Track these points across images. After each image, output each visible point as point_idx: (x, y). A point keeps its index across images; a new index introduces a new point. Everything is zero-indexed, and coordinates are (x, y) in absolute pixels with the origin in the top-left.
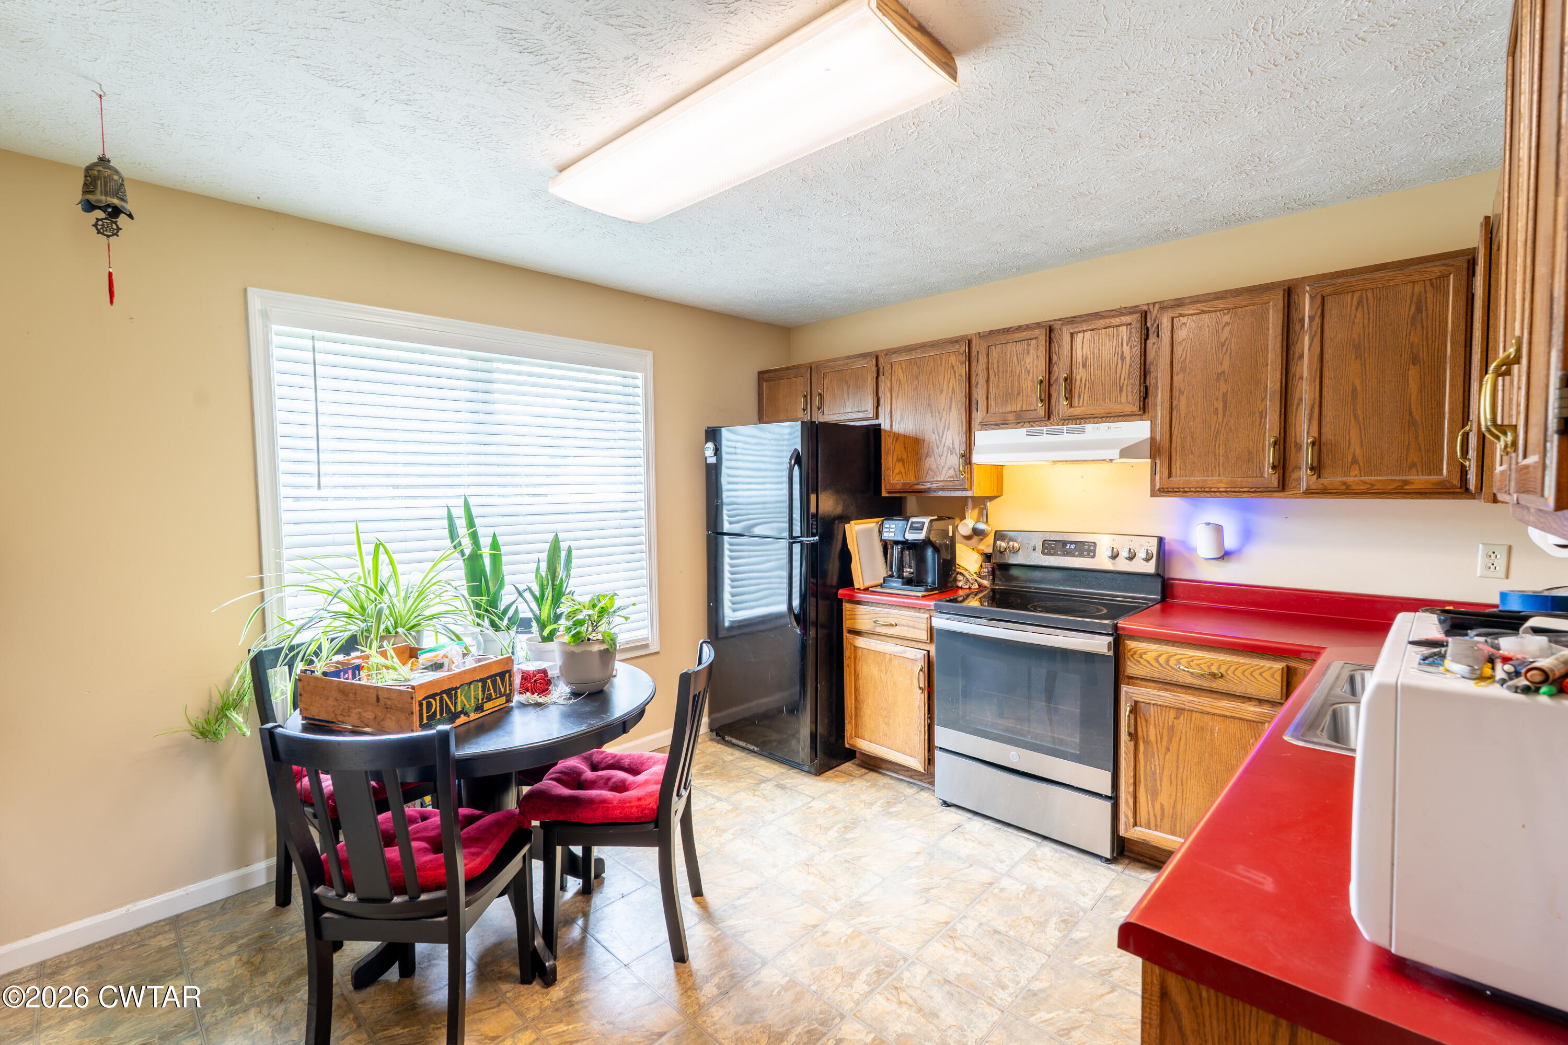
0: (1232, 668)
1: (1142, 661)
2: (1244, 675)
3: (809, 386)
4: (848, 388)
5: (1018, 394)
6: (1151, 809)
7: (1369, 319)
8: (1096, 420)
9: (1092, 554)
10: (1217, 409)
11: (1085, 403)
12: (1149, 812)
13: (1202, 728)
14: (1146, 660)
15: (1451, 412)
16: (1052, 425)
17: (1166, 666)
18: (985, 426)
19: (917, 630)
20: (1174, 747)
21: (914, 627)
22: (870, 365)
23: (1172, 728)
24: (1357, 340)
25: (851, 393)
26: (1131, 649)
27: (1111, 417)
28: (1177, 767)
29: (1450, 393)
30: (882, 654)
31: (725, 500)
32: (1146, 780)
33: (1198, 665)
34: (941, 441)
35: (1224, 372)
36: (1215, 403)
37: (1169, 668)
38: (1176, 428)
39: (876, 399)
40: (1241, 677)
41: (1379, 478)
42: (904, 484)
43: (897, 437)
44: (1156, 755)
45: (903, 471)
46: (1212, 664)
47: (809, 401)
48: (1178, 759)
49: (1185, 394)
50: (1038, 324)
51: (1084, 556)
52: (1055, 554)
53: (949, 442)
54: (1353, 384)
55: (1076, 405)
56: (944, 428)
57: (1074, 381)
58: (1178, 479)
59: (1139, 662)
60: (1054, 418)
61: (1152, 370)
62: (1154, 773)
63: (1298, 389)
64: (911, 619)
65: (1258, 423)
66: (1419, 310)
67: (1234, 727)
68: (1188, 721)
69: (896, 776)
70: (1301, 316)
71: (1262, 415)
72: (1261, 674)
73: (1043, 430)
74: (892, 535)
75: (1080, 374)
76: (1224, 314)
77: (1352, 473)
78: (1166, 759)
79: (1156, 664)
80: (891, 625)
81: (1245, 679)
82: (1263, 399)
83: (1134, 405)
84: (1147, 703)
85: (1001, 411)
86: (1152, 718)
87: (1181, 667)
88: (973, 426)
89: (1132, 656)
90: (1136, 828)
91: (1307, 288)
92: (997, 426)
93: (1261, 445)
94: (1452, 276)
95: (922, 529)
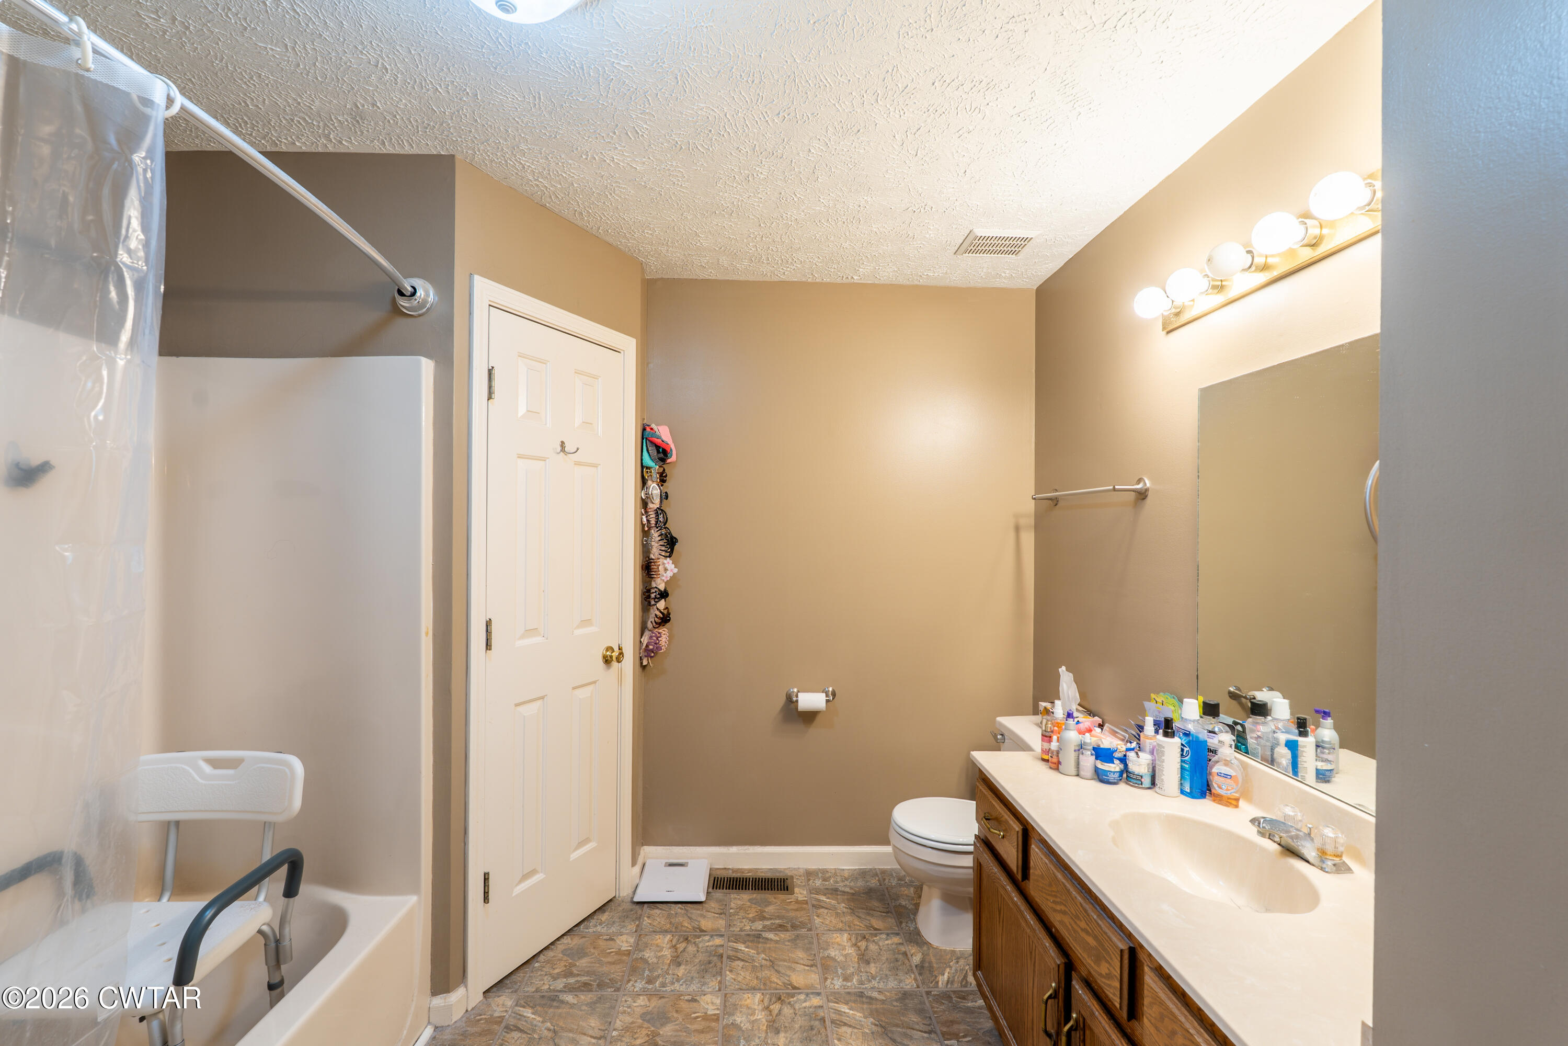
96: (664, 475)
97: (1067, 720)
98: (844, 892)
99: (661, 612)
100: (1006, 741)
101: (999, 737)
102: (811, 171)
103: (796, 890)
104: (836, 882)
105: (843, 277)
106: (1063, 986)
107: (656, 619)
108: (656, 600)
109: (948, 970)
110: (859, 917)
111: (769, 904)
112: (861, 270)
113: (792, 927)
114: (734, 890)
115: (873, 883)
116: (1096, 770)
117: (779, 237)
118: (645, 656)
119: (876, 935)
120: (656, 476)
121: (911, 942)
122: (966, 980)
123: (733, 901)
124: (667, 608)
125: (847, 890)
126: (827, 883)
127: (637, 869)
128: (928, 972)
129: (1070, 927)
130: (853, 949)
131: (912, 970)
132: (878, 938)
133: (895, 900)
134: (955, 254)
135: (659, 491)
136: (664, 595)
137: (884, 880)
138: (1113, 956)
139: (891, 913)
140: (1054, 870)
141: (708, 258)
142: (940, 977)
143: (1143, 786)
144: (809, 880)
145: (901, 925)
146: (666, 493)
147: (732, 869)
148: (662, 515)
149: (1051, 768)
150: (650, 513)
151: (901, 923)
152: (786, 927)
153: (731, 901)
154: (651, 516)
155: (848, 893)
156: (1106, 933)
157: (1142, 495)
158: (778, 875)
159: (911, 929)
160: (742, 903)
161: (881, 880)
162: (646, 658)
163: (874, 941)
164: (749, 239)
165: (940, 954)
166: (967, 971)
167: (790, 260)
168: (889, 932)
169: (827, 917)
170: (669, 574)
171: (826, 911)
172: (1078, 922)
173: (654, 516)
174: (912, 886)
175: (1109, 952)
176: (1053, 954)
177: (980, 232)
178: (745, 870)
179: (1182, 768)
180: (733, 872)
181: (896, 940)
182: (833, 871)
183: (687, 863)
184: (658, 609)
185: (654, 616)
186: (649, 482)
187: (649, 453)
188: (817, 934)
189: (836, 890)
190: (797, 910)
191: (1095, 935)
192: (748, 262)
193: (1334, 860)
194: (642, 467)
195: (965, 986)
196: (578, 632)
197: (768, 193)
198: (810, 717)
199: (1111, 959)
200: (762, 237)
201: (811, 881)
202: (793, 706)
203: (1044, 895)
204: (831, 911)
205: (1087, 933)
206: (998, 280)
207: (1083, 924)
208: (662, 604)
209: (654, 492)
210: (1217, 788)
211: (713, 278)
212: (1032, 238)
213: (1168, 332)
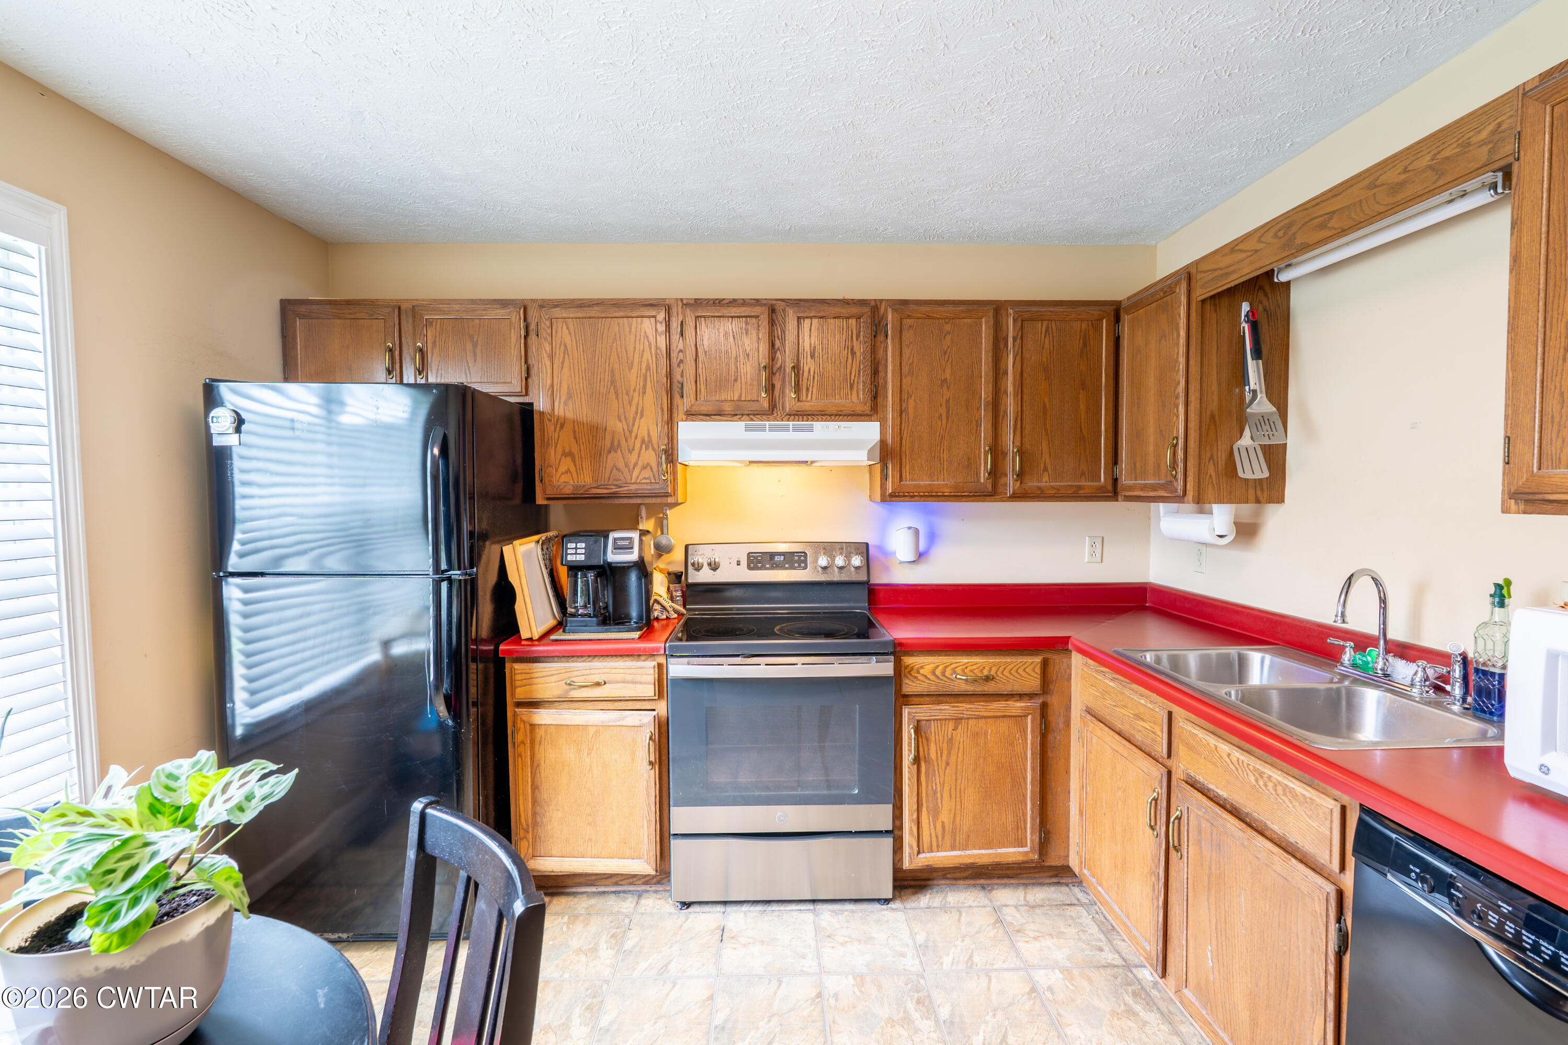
0: (1001, 669)
1: (920, 677)
2: (1011, 674)
3: (396, 334)
4: (475, 345)
5: (736, 380)
6: (933, 831)
7: (1053, 346)
8: (824, 418)
9: (803, 565)
10: (941, 415)
11: (814, 398)
12: (931, 835)
13: (977, 734)
14: (923, 675)
15: (1106, 431)
16: (775, 420)
17: (943, 678)
18: (691, 415)
19: (638, 686)
20: (953, 759)
21: (634, 682)
22: (514, 318)
23: (951, 741)
24: (1046, 363)
25: (479, 354)
26: (908, 666)
27: (840, 415)
28: (956, 779)
29: (1105, 415)
30: (585, 727)
31: (239, 514)
32: (927, 801)
33: (971, 671)
34: (631, 432)
35: (946, 379)
36: (940, 409)
37: (946, 679)
38: (905, 432)
39: (524, 368)
40: (1009, 675)
41: (1062, 484)
42: (576, 487)
43: (562, 423)
44: (937, 772)
45: (572, 469)
46: (984, 668)
47: (397, 358)
48: (956, 771)
49: (913, 398)
50: (757, 300)
51: (795, 568)
52: (763, 568)
53: (643, 433)
54: (1044, 402)
55: (804, 399)
56: (636, 413)
57: (801, 372)
58: (908, 483)
59: (916, 677)
60: (778, 412)
61: (880, 369)
62: (935, 792)
63: (1003, 402)
64: (629, 671)
65: (974, 431)
66: (1085, 345)
67: (1003, 726)
68: (966, 729)
69: (594, 889)
70: (1004, 335)
71: (978, 425)
72: (1024, 670)
73: (765, 425)
74: (582, 558)
75: (808, 365)
76: (946, 323)
77: (1044, 480)
78: (947, 774)
79: (932, 677)
80: (598, 684)
81: (1012, 677)
82: (979, 408)
83: (866, 404)
84: (927, 721)
85: (713, 398)
86: (933, 734)
87: (958, 676)
88: (675, 415)
89: (909, 672)
90: (920, 856)
91: (1011, 311)
92: (708, 416)
93: (977, 452)
94: (1104, 321)
95: (632, 548)
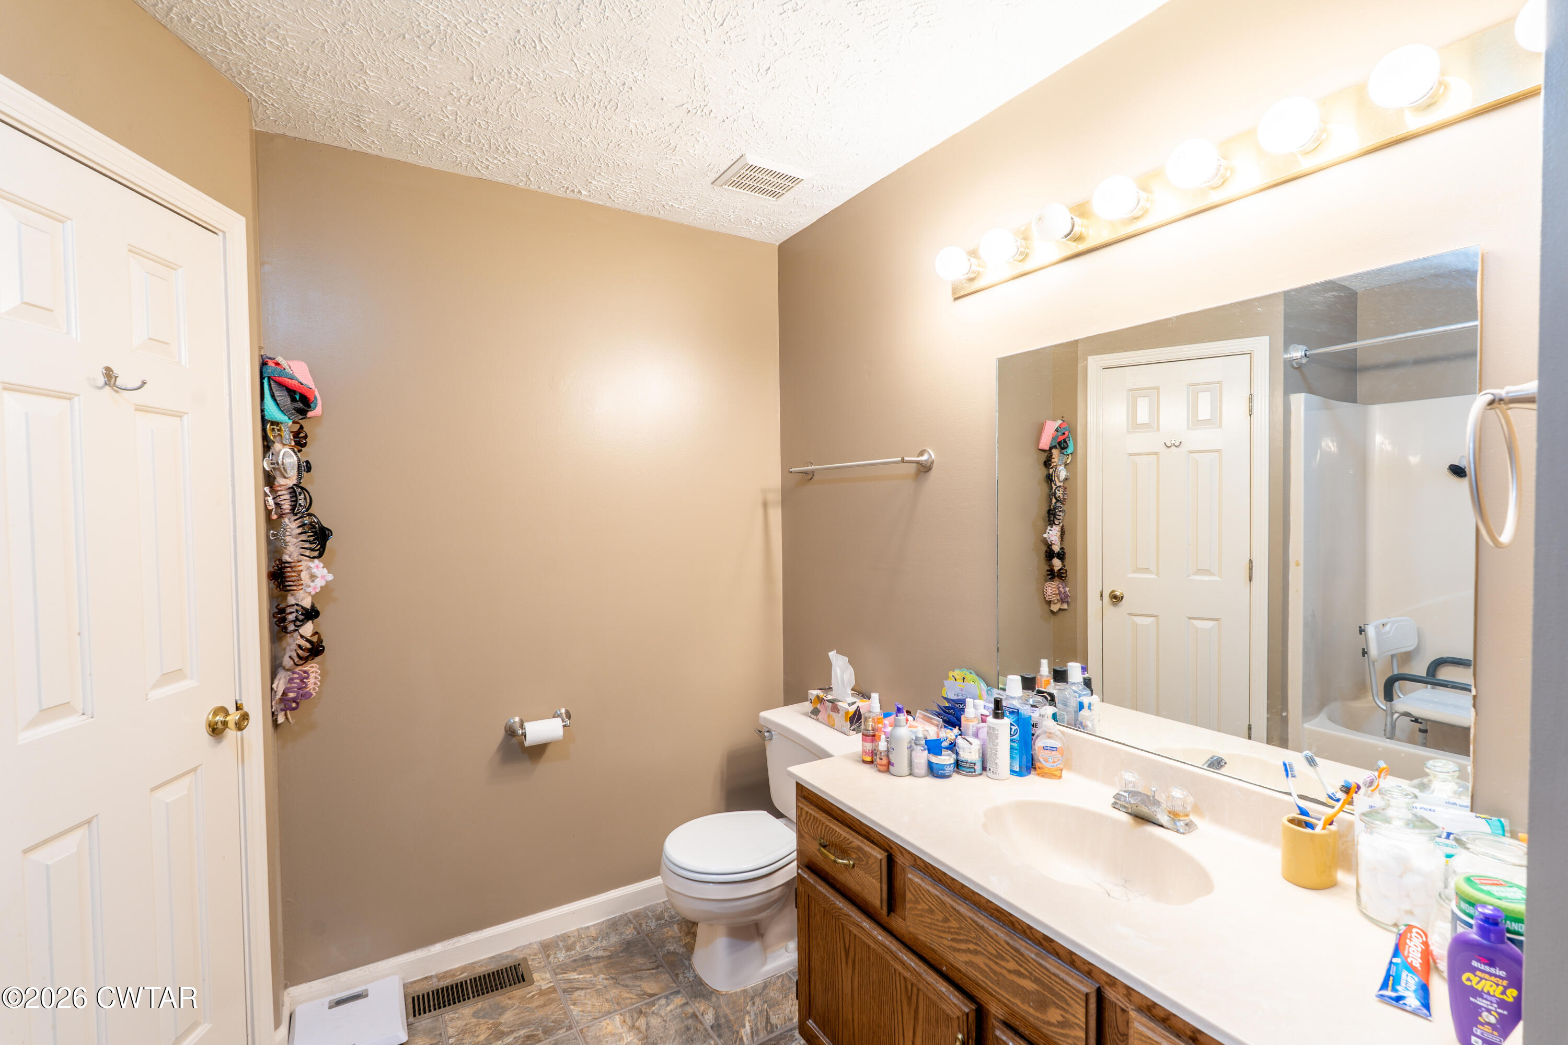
96: (302, 435)
97: (897, 716)
98: (597, 958)
99: (308, 640)
100: (774, 737)
101: (767, 734)
102: (575, 6)
103: (536, 976)
104: (584, 947)
105: (567, 188)
106: (974, 1035)
107: (300, 652)
108: (298, 623)
109: (747, 1018)
110: (626, 986)
111: (504, 1009)
112: (594, 182)
113: (545, 1032)
114: (447, 1008)
115: (629, 932)
116: (930, 764)
117: (496, 105)
118: (282, 710)
119: (653, 1004)
120: (287, 436)
121: (696, 997)
122: (771, 1023)
123: (450, 1024)
124: (316, 633)
125: (601, 953)
126: (573, 952)
127: (284, 1029)
128: (727, 1030)
129: (987, 969)
130: (632, 1034)
131: (708, 1034)
132: (656, 1006)
133: (661, 947)
134: (712, 183)
135: (295, 458)
136: (311, 614)
137: (641, 925)
138: (1072, 1002)
139: (662, 966)
140: (952, 903)
141: (372, 116)
142: (743, 1031)
143: (976, 773)
144: (548, 956)
145: (678, 978)
146: (307, 462)
147: (437, 976)
148: (302, 496)
149: (880, 771)
150: (279, 493)
151: (677, 975)
152: (536, 1035)
153: (446, 1026)
154: (282, 498)
155: (602, 957)
156: (1057, 976)
157: (924, 469)
158: (505, 962)
159: (691, 979)
160: (464, 1023)
161: (638, 926)
162: (283, 713)
163: (653, 1013)
164: (449, 98)
165: (732, 999)
166: (767, 1011)
167: (502, 148)
168: (667, 993)
169: (586, 1001)
170: (320, 583)
171: (583, 992)
172: (1003, 963)
173: (288, 497)
174: (674, 923)
175: (1063, 997)
176: (955, 1001)
177: (753, 159)
178: (456, 970)
179: (1012, 748)
180: (439, 981)
181: (678, 1000)
182: (576, 934)
183: (367, 990)
184: (302, 636)
185: (294, 647)
186: (277, 446)
187: (275, 400)
188: (581, 1030)
189: (587, 958)
190: (544, 1005)
191: (1036, 977)
192: (436, 137)
193: (1185, 820)
194: (264, 421)
195: (772, 1032)
196: (155, 694)
197: (500, 25)
198: (539, 750)
199: (1068, 1004)
200: (470, 100)
201: (552, 957)
202: (514, 740)
203: (936, 932)
204: (589, 991)
205: (1020, 974)
206: (745, 227)
207: (1012, 965)
208: (308, 629)
209: (287, 461)
210: (1043, 762)
211: (374, 153)
212: (802, 180)
213: (956, 299)
